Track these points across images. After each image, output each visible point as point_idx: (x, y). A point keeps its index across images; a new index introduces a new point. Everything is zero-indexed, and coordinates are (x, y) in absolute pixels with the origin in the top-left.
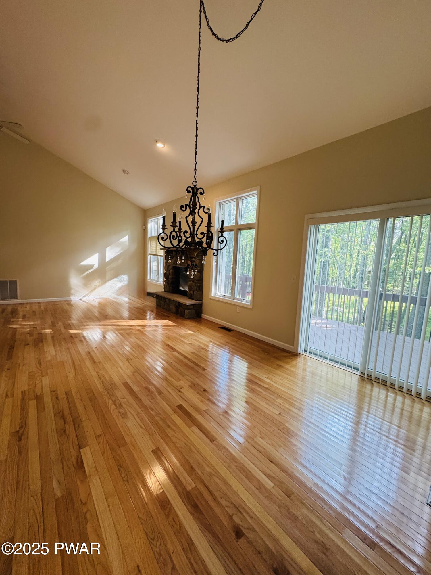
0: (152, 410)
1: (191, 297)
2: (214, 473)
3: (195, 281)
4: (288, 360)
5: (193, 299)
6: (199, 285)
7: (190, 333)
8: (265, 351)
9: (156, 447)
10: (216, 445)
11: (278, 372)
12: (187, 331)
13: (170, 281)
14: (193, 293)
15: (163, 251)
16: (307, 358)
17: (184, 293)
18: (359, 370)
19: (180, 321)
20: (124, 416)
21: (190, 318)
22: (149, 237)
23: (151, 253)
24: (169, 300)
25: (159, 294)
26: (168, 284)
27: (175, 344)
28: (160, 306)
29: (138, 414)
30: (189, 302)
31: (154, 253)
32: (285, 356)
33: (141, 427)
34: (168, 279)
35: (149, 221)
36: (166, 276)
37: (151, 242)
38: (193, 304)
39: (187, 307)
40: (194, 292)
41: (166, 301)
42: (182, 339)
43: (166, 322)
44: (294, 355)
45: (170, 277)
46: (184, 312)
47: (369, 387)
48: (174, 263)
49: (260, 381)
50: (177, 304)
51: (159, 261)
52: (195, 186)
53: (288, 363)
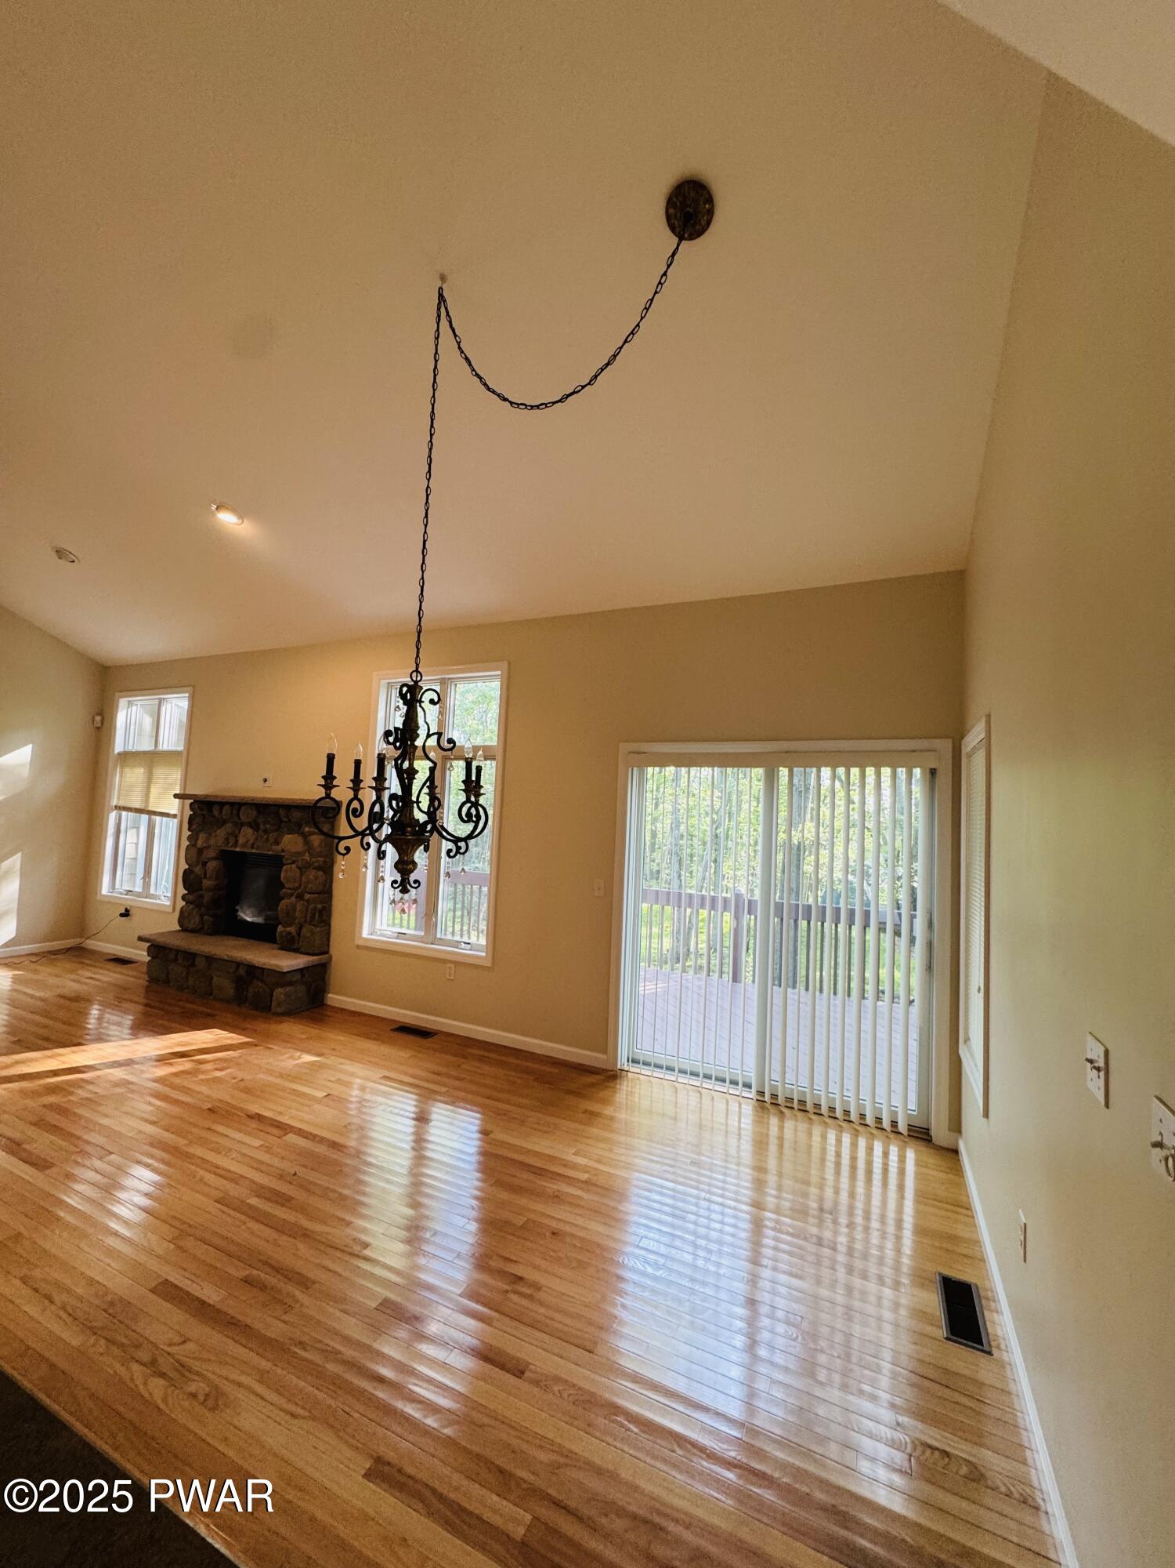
0: (301, 1344)
1: (290, 945)
2: (562, 1460)
3: (307, 896)
4: (603, 1094)
5: (297, 951)
6: (319, 906)
7: (312, 1063)
8: (541, 1079)
9: (372, 1457)
10: (536, 1383)
11: (594, 1131)
12: (300, 1058)
13: (207, 897)
14: (299, 935)
15: (177, 800)
16: (641, 1077)
17: (262, 934)
18: (754, 1086)
19: (262, 1026)
20: (214, 1400)
21: (292, 1013)
22: (119, 754)
23: (122, 804)
24: (210, 959)
25: (161, 940)
26: (199, 906)
27: (280, 1109)
28: (167, 982)
29: (263, 1377)
30: (289, 962)
31: (138, 806)
32: (592, 1085)
33: (293, 1415)
34: (201, 890)
35: (123, 702)
36: (190, 880)
37: (127, 770)
38: (302, 966)
39: (281, 978)
40: (301, 928)
41: (193, 965)
42: (294, 1086)
43: (210, 1036)
44: (610, 1076)
45: (206, 883)
46: (272, 995)
48: (227, 839)
49: (565, 1166)
50: (242, 971)
51: (157, 831)
52: (416, 682)
53: (606, 1102)
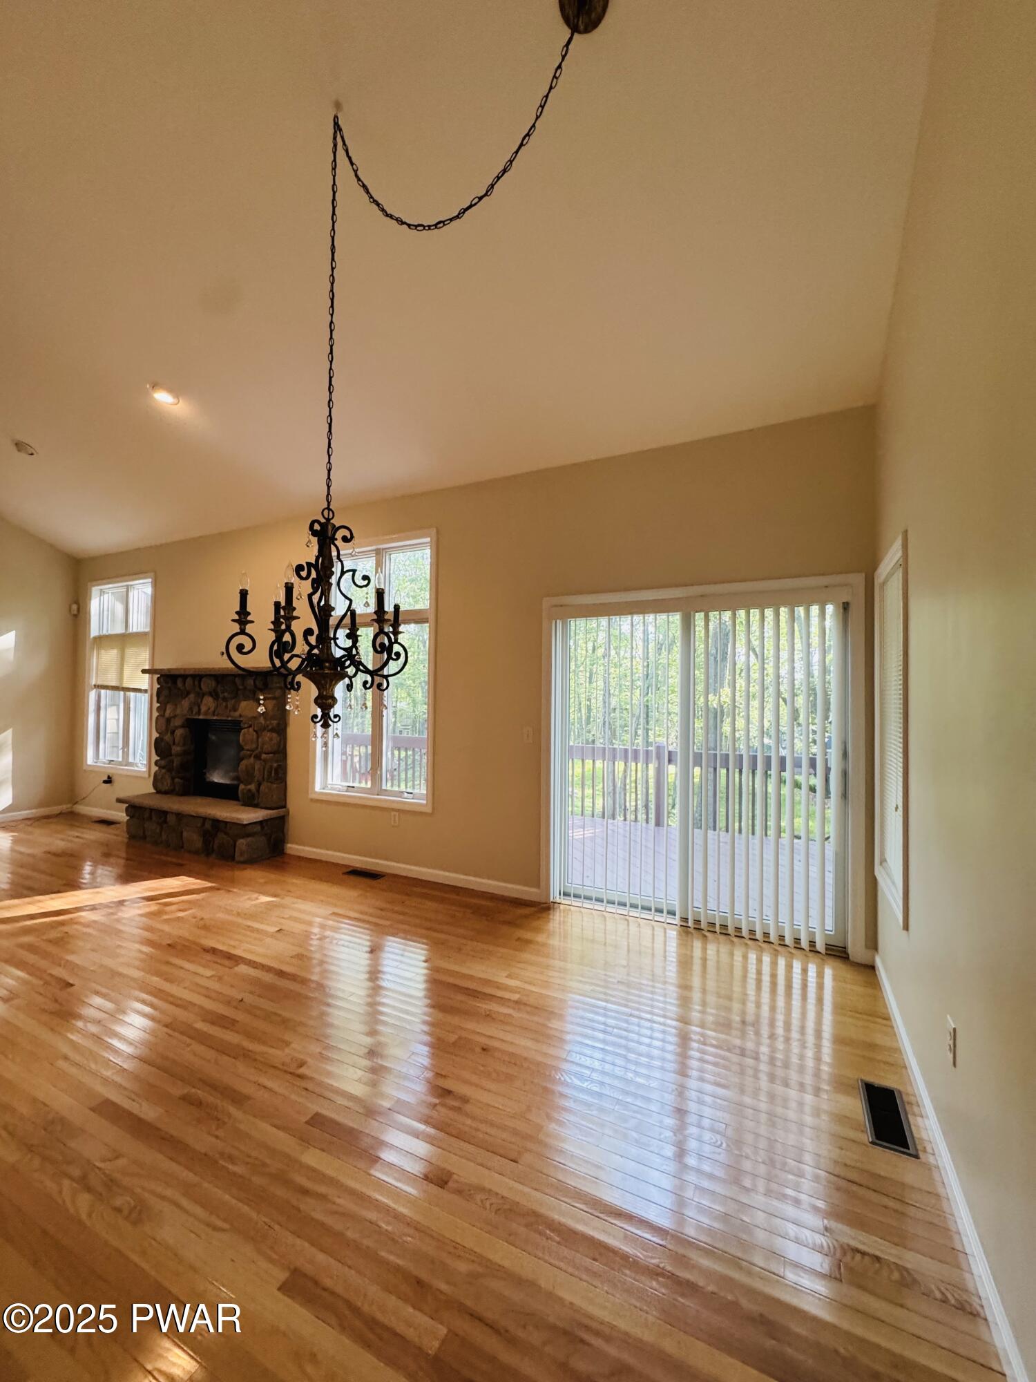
0: (231, 1159)
1: (251, 801)
2: (480, 1270)
3: (264, 756)
4: (536, 923)
5: (256, 806)
6: (275, 765)
7: (268, 903)
8: (477, 911)
9: (289, 1268)
10: (459, 1192)
11: (526, 956)
12: (257, 899)
13: (177, 762)
14: (258, 791)
15: (147, 676)
16: (572, 908)
17: (226, 793)
18: (677, 913)
19: (228, 874)
20: (139, 1214)
21: (253, 861)
22: (95, 638)
23: (100, 683)
24: (179, 816)
25: (137, 801)
26: (170, 770)
27: (232, 943)
28: (144, 837)
29: (188, 1190)
30: (248, 816)
31: (113, 683)
32: (526, 917)
33: (215, 1229)
34: (171, 755)
35: (95, 591)
36: (160, 747)
37: (103, 652)
38: (261, 819)
39: (243, 830)
40: (259, 785)
41: (165, 822)
42: (249, 923)
43: (179, 883)
44: (544, 908)
45: (176, 749)
46: (235, 846)
47: (697, 944)
48: (191, 709)
49: (498, 988)
50: (208, 825)
51: (132, 706)
52: (328, 520)
53: (538, 930)
